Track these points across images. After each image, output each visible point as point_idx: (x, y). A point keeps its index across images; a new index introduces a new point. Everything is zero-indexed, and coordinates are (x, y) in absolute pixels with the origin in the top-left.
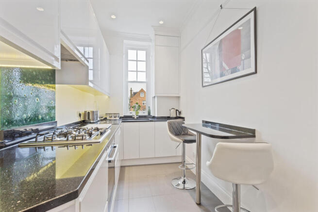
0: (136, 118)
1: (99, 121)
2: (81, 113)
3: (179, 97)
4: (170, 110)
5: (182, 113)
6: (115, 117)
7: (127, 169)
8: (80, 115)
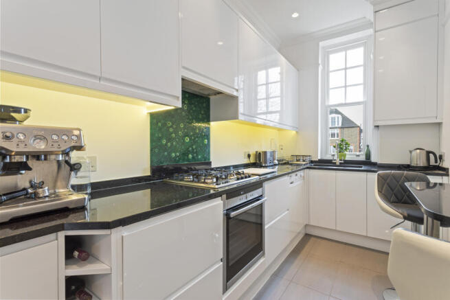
0: (338, 164)
1: (275, 165)
2: (251, 153)
3: (440, 124)
4: (411, 152)
5: (445, 158)
6: (304, 161)
7: (312, 239)
8: (249, 156)
